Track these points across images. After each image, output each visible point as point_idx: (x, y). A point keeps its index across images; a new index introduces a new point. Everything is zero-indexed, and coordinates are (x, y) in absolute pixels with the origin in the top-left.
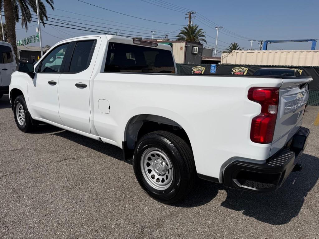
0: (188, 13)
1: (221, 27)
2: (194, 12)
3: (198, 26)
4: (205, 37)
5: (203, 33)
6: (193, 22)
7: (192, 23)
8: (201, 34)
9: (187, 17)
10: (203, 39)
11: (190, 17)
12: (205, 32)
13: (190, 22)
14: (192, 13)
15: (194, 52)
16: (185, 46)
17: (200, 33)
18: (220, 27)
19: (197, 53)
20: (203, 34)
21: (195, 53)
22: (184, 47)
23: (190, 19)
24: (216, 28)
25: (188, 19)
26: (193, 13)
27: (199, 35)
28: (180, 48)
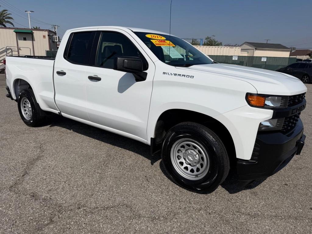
1: (32, 11)
4: (13, 20)
5: (9, 14)
10: (9, 22)
12: (11, 14)
17: (5, 15)
18: (31, 11)
20: (8, 16)
24: (26, 11)
27: (4, 17)
28: (43, 36)
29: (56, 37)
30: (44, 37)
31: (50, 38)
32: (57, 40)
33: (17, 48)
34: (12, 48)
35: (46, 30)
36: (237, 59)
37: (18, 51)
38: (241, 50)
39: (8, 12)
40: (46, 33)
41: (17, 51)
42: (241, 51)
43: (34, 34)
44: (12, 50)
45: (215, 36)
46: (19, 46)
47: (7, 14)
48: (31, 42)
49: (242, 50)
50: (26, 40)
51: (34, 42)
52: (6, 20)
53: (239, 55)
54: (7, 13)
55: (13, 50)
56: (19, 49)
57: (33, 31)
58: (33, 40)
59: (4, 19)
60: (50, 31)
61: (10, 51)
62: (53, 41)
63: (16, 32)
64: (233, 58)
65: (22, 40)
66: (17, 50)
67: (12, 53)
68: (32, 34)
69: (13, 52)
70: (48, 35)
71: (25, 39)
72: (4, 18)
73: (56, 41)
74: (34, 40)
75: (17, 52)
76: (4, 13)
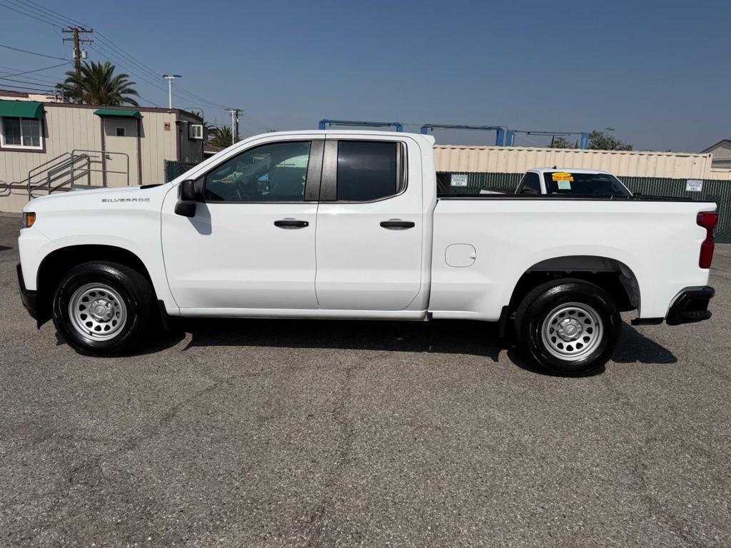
0: (70, 30)
1: (178, 76)
2: (87, 29)
3: (113, 67)
4: (138, 96)
5: (130, 84)
6: (86, 53)
7: (83, 55)
8: (124, 86)
9: (68, 39)
10: (131, 100)
11: (77, 40)
12: (135, 83)
13: (78, 52)
14: (80, 30)
15: (194, 135)
16: (178, 123)
17: (122, 84)
18: (174, 76)
19: (201, 137)
20: (128, 87)
21: (196, 137)
22: (175, 124)
23: (78, 45)
24: (164, 76)
25: (72, 43)
26: (84, 30)
27: (119, 89)
28: (163, 125)
29: (199, 128)
30: (167, 126)
31: (181, 131)
32: (199, 135)
33: (100, 155)
34: (89, 154)
35: (172, 111)
36: (699, 189)
37: (104, 163)
38: (714, 162)
39: (130, 80)
40: (172, 118)
41: (100, 162)
42: (712, 167)
43: (143, 119)
44: (89, 160)
45: (613, 130)
46: (107, 149)
47: (125, 82)
48: (135, 139)
49: (716, 163)
50: (123, 135)
51: (142, 139)
52: (122, 95)
53: (705, 179)
54: (126, 80)
55: (91, 159)
56: (105, 157)
57: (142, 114)
58: (140, 133)
59: (118, 95)
60: (181, 113)
61: (85, 161)
62: (191, 137)
63: (101, 116)
64: (688, 185)
65: (114, 135)
66: (101, 160)
67: (89, 168)
68: (137, 119)
69: (92, 164)
70: (176, 122)
71: (120, 133)
72: (120, 92)
73: (199, 138)
74: (142, 135)
75: (101, 164)
76: (121, 82)
